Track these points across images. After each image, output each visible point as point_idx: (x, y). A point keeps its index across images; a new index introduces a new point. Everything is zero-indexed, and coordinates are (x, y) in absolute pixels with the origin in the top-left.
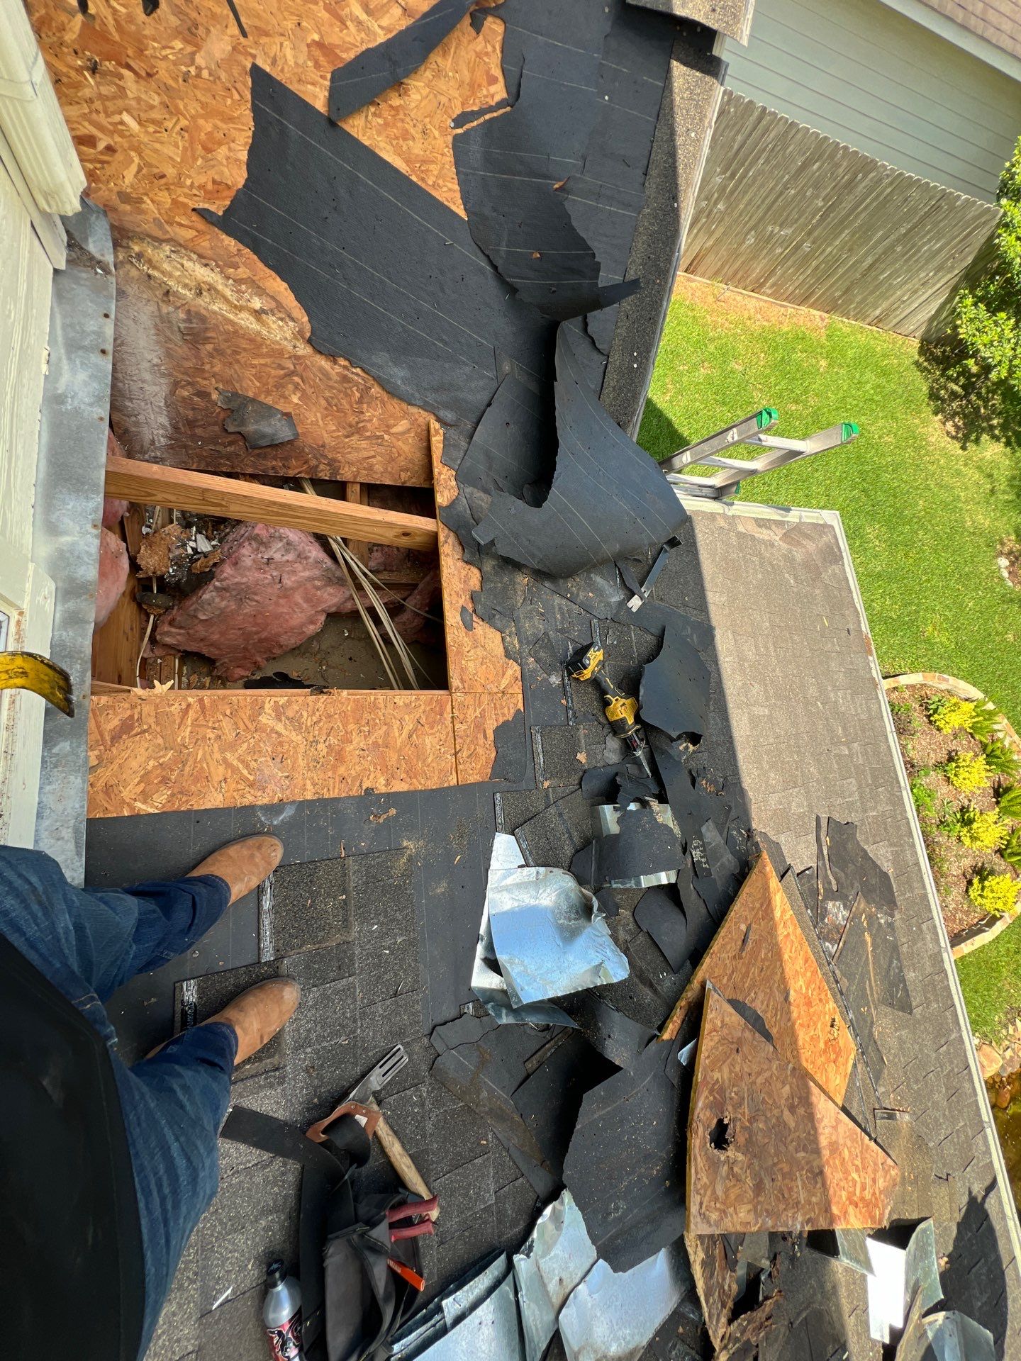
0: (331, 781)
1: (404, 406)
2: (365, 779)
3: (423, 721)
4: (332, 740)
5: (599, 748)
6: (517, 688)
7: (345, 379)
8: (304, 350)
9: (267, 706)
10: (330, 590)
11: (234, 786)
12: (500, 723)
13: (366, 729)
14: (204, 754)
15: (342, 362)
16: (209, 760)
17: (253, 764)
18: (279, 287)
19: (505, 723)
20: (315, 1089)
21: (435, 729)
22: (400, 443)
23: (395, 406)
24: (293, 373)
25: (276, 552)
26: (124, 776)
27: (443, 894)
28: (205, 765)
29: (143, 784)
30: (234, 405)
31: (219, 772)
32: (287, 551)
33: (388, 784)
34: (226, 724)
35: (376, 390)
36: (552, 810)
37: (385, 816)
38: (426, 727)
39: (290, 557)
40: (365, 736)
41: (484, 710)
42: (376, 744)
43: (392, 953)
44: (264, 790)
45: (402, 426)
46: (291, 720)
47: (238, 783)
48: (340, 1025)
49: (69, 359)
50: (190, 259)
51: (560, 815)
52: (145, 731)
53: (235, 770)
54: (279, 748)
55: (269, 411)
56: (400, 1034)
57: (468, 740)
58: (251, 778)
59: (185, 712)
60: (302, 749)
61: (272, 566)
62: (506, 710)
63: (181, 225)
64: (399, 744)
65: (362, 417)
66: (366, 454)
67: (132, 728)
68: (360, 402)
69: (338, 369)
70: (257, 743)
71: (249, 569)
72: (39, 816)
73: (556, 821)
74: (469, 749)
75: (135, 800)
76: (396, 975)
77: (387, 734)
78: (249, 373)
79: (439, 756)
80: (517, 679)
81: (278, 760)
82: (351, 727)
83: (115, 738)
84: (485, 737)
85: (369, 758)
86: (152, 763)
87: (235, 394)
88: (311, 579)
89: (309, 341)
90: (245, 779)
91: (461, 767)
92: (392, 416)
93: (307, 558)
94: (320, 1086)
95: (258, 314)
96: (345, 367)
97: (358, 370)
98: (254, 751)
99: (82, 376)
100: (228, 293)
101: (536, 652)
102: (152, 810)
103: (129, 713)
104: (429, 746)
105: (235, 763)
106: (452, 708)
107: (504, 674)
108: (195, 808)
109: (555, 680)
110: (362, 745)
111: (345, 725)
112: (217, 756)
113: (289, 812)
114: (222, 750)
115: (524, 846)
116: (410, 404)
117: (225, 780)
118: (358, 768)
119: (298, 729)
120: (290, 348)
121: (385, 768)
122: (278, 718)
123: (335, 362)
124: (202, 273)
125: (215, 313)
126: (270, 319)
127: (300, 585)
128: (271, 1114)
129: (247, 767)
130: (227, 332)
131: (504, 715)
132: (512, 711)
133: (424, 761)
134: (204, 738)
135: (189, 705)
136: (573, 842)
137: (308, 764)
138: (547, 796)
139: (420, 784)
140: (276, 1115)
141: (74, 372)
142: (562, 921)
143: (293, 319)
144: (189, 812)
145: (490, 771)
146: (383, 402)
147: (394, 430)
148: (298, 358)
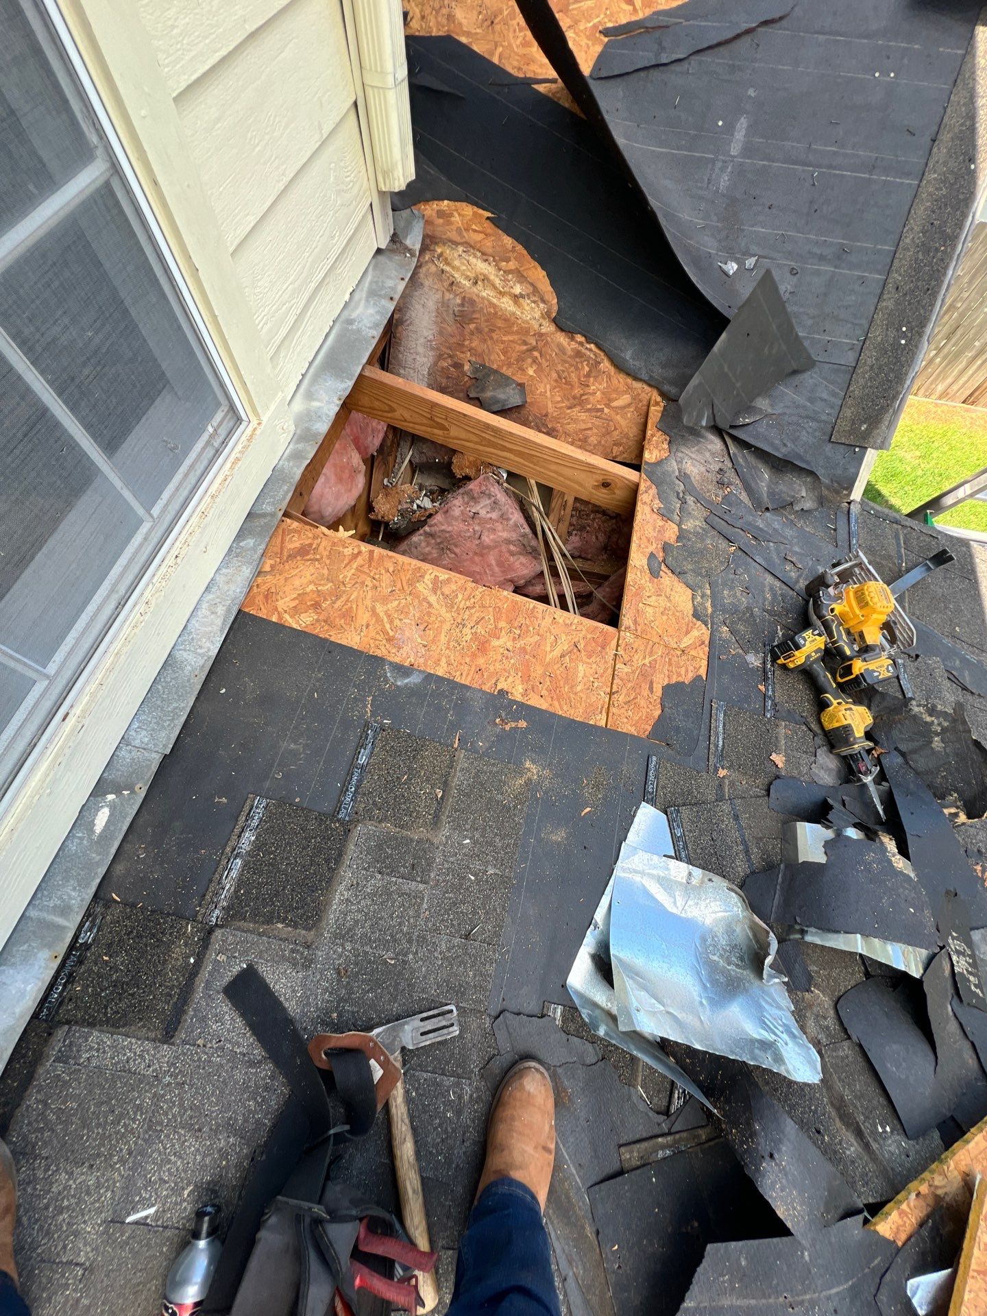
0: (467, 668)
1: (629, 380)
2: (502, 679)
3: (581, 646)
4: (480, 629)
5: (805, 760)
6: (702, 654)
7: (578, 354)
8: (548, 327)
9: (427, 577)
10: (523, 559)
11: (373, 634)
12: (673, 681)
13: (517, 632)
14: (357, 598)
15: (579, 338)
16: (360, 604)
17: (397, 622)
18: (539, 276)
19: (679, 685)
20: (341, 1000)
21: (593, 659)
22: (618, 417)
23: (621, 380)
24: (534, 348)
25: (482, 509)
26: (286, 589)
27: (559, 844)
28: (354, 606)
29: (297, 602)
30: (479, 375)
31: (364, 617)
32: (493, 509)
33: (526, 693)
34: (386, 578)
35: (606, 365)
36: (726, 807)
37: (513, 724)
38: (583, 653)
39: (494, 515)
40: (514, 638)
41: (655, 661)
42: (523, 650)
43: (478, 881)
44: (400, 648)
45: (625, 399)
46: (446, 597)
47: (378, 633)
48: (392, 937)
49: (367, 301)
50: (475, 256)
51: (736, 817)
52: (317, 560)
53: (379, 620)
54: (426, 618)
55: (507, 380)
56: (459, 992)
57: (629, 685)
58: (391, 633)
59: (355, 556)
60: (446, 627)
61: (477, 521)
62: (683, 671)
63: (475, 231)
64: (547, 660)
65: (587, 390)
66: (583, 426)
67: (308, 553)
68: (588, 375)
69: (574, 345)
70: (407, 606)
71: (456, 519)
72: (208, 589)
73: (728, 823)
74: (628, 694)
75: (285, 612)
76: (474, 913)
77: (538, 645)
78: (498, 348)
79: (590, 688)
80: (703, 643)
81: (422, 627)
82: (502, 624)
83: (291, 557)
84: (651, 689)
85: (512, 661)
86: (312, 587)
87: (484, 366)
88: (508, 542)
89: (554, 321)
90: (385, 632)
91: (613, 710)
92: (616, 390)
93: (508, 519)
94: (346, 1001)
95: (516, 298)
96: (581, 344)
97: (592, 346)
98: (402, 611)
99: (371, 311)
100: (497, 282)
101: (733, 623)
102: (295, 626)
103: (309, 541)
104: (581, 674)
105: (382, 614)
106: (618, 645)
107: (687, 633)
108: (332, 639)
109: (754, 660)
110: (509, 645)
111: (497, 620)
112: (368, 603)
113: (414, 679)
114: (374, 600)
115: (678, 833)
116: (636, 379)
117: (368, 626)
118: (498, 666)
119: (450, 607)
120: (536, 327)
121: (526, 678)
122: (434, 590)
123: (572, 339)
124: (481, 266)
125: (483, 298)
126: (525, 302)
127: (496, 545)
128: (282, 999)
129: (391, 622)
130: (489, 314)
131: (679, 675)
132: (691, 676)
133: (572, 687)
134: (363, 583)
135: (360, 553)
136: (749, 860)
137: (449, 642)
138: (721, 786)
139: (562, 710)
140: (287, 1005)
141: (366, 307)
142: (715, 958)
143: (543, 301)
144: (326, 640)
145: (649, 728)
146: (609, 377)
147: (615, 404)
148: (541, 335)
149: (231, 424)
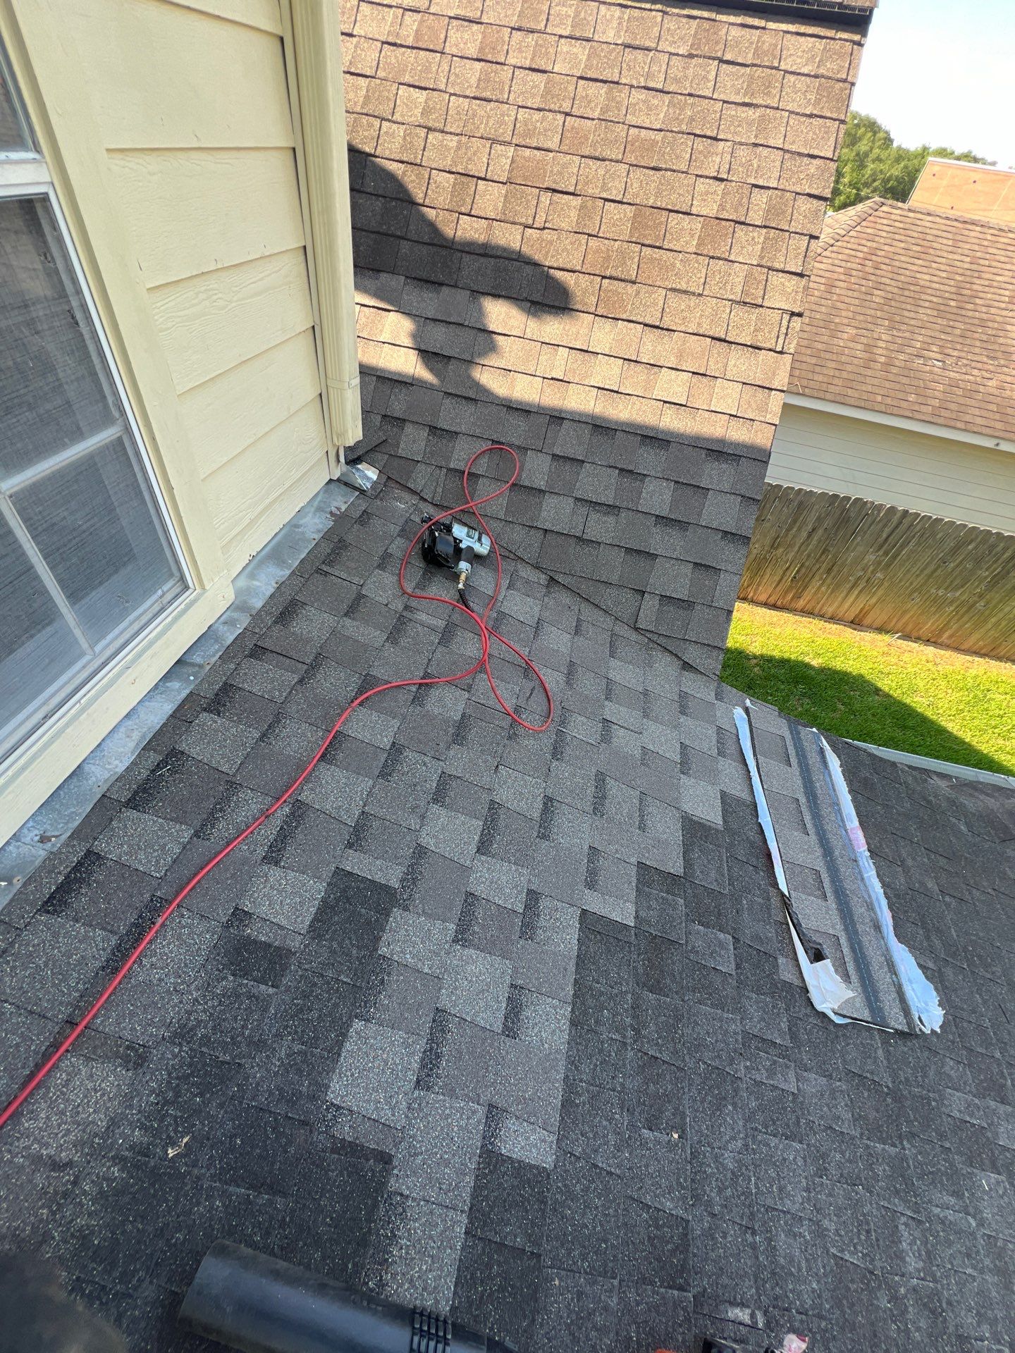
49: (315, 513)
99: (316, 522)
141: (313, 518)
149: (179, 590)
